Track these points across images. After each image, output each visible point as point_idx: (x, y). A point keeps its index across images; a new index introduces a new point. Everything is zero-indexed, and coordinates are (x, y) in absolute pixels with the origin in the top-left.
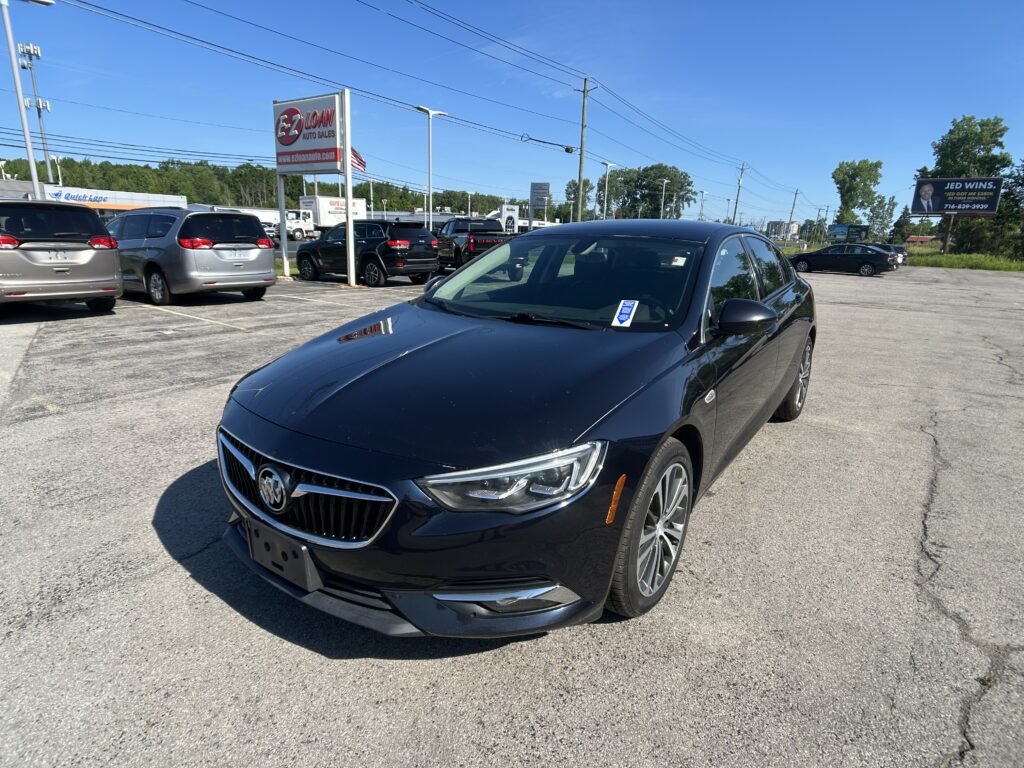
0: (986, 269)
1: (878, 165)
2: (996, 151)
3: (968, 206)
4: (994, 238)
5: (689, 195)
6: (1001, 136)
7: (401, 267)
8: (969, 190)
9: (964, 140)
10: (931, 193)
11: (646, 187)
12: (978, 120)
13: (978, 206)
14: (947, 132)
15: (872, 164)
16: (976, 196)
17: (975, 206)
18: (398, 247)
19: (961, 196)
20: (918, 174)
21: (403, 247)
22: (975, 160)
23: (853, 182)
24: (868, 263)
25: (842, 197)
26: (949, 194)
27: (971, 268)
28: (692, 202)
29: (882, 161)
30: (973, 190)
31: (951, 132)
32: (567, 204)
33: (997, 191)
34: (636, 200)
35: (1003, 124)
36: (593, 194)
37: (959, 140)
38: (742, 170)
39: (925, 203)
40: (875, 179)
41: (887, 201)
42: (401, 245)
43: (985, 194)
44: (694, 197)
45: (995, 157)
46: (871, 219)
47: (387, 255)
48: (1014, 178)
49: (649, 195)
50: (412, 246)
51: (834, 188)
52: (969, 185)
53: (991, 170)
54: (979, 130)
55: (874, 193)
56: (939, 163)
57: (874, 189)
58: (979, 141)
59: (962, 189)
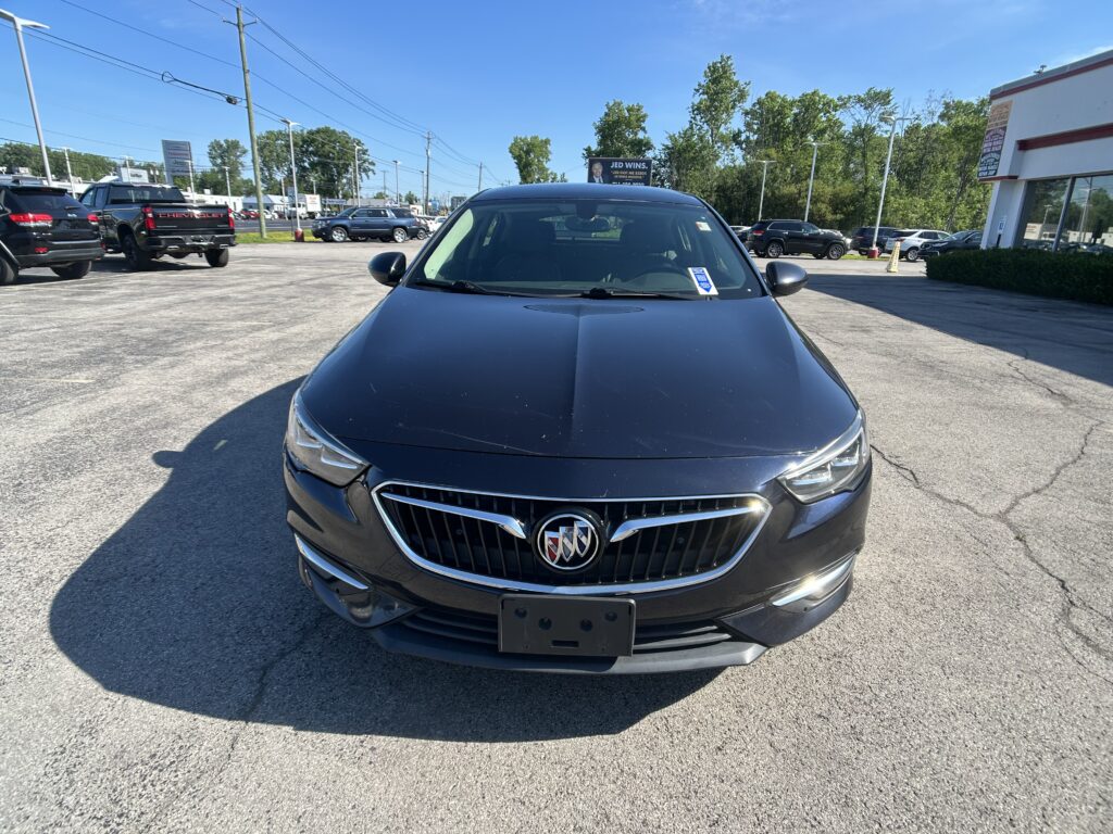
1: (547, 142)
2: (641, 135)
5: (366, 165)
6: (644, 121)
7: (44, 255)
8: (629, 170)
9: (617, 123)
10: (601, 171)
11: (315, 153)
12: (625, 105)
14: (603, 114)
15: (542, 141)
16: (634, 175)
18: (32, 224)
19: (623, 175)
20: (585, 152)
21: (40, 224)
22: (626, 142)
23: (527, 156)
25: (521, 171)
26: (615, 172)
28: (370, 173)
29: (550, 138)
30: (632, 170)
31: (606, 114)
32: (213, 171)
33: (648, 171)
34: (304, 169)
35: (644, 111)
36: (247, 160)
37: (614, 122)
38: (429, 139)
39: (597, 180)
40: (546, 155)
42: (34, 222)
43: (641, 173)
44: (371, 167)
45: (640, 141)
47: (13, 236)
48: (659, 160)
49: (319, 163)
50: (57, 222)
51: (512, 163)
52: (628, 165)
53: (640, 152)
54: (627, 115)
55: (547, 169)
56: (600, 144)
57: (546, 165)
58: (628, 125)
59: (624, 169)
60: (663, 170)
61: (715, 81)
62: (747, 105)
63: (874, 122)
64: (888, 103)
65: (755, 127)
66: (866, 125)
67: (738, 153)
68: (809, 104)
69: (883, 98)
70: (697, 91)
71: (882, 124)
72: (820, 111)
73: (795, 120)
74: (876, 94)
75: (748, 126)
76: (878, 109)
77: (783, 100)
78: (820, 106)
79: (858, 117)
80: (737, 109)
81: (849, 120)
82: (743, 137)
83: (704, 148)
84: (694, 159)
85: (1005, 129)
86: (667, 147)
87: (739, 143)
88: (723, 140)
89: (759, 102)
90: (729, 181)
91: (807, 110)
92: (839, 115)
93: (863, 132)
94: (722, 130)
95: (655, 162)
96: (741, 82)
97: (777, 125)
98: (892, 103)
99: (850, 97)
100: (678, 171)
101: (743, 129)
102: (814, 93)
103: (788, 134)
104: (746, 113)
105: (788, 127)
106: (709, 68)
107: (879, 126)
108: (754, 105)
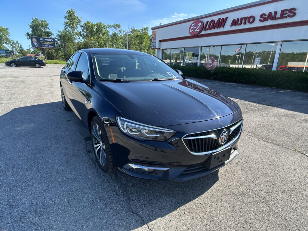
0: (59, 64)
1: (7, 29)
2: (48, 30)
3: (48, 46)
4: (56, 55)
6: (48, 26)
8: (47, 41)
9: (38, 25)
10: (36, 41)
13: (51, 46)
14: (31, 22)
15: (4, 29)
16: (49, 43)
17: (50, 46)
19: (45, 43)
20: (26, 34)
22: (43, 32)
24: (37, 63)
26: (42, 42)
27: (56, 64)
30: (48, 41)
31: (33, 22)
33: (54, 42)
35: (47, 22)
37: (36, 25)
39: (35, 44)
40: (7, 34)
41: (15, 42)
43: (52, 43)
46: (12, 48)
48: (57, 39)
52: (46, 40)
53: (48, 36)
54: (41, 23)
55: (10, 39)
56: (32, 32)
57: (9, 37)
58: (42, 26)
59: (45, 41)
60: (59, 42)
61: (71, 16)
62: (82, 24)
63: (117, 32)
64: (120, 27)
65: (85, 31)
66: (116, 33)
67: (81, 38)
68: (99, 26)
69: (119, 26)
70: (65, 18)
71: (120, 33)
72: (103, 28)
73: (96, 30)
74: (117, 25)
75: (83, 30)
76: (118, 29)
77: (92, 24)
78: (102, 27)
79: (113, 30)
80: (79, 25)
81: (111, 31)
82: (82, 33)
83: (71, 36)
84: (69, 39)
85: (156, 37)
86: (59, 35)
87: (81, 35)
88: (76, 34)
89: (85, 24)
90: (81, 46)
91: (99, 27)
92: (108, 29)
93: (115, 35)
94: (75, 31)
95: (56, 39)
96: (79, 17)
97: (92, 31)
98: (121, 27)
99: (110, 25)
100: (64, 42)
101: (81, 31)
102: (100, 23)
103: (95, 34)
104: (82, 27)
105: (95, 32)
106: (68, 11)
107: (119, 33)
108: (84, 24)
